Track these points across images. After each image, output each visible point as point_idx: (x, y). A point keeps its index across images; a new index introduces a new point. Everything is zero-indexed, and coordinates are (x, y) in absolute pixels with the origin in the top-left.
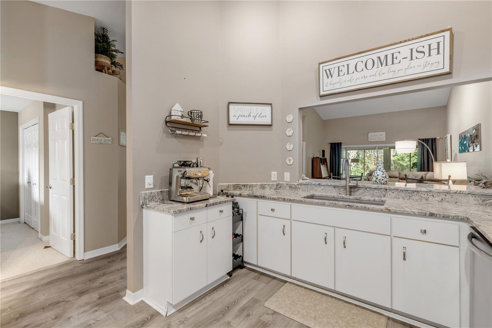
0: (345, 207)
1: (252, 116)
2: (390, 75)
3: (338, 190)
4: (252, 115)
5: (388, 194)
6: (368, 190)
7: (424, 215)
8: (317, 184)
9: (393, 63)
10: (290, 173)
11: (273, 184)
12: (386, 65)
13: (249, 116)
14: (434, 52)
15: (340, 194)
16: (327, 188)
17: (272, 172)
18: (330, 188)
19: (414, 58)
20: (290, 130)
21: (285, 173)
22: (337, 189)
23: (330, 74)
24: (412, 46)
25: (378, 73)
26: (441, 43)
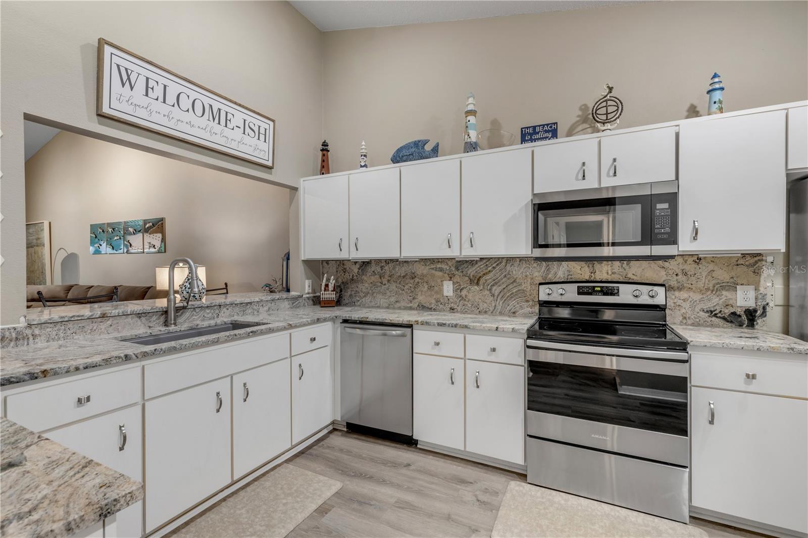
0: (248, 335)
2: (222, 141)
3: (146, 320)
5: (223, 312)
6: (197, 310)
7: (313, 323)
8: (97, 316)
9: (226, 126)
12: (219, 123)
14: (262, 137)
15: (150, 327)
16: (123, 321)
18: (129, 319)
19: (246, 133)
22: (143, 319)
23: (127, 81)
24: (246, 117)
25: (208, 129)
26: (267, 131)
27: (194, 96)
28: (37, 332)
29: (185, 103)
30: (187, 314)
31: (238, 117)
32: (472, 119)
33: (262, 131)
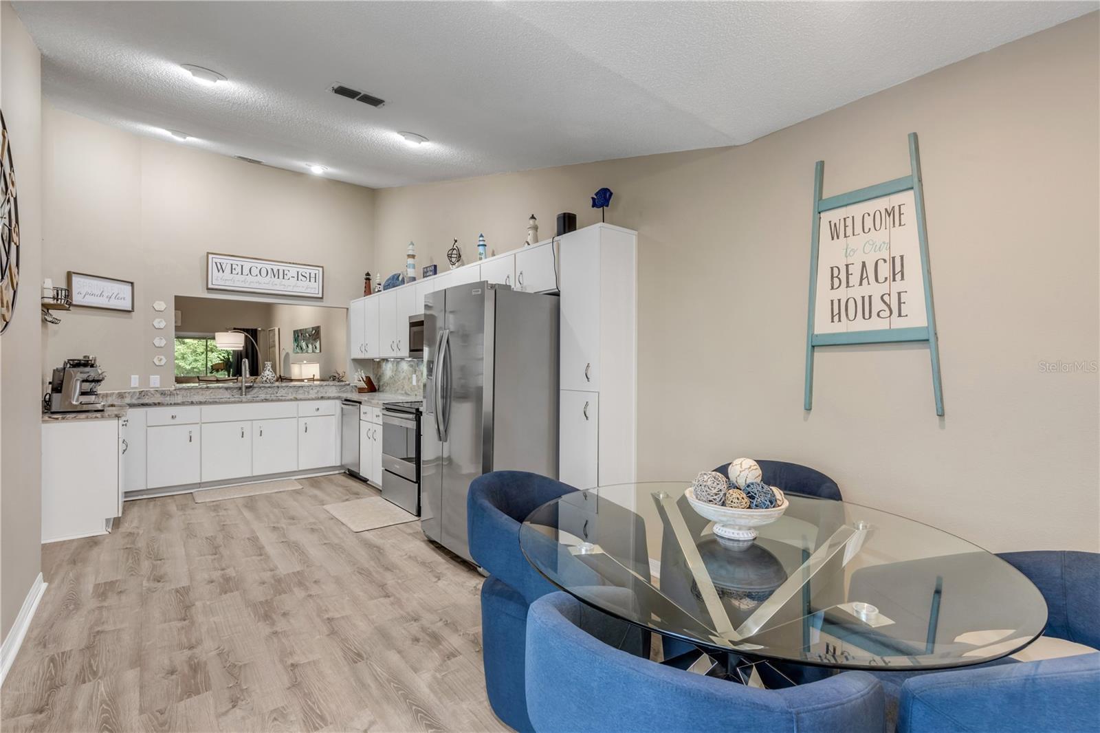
1: (105, 296)
2: (281, 288)
3: (231, 391)
4: (105, 294)
7: (317, 399)
9: (284, 278)
10: (161, 378)
11: (134, 392)
12: (278, 278)
13: (101, 295)
14: (313, 280)
17: (132, 376)
18: (221, 390)
19: (299, 279)
20: (161, 321)
21: (151, 377)
23: (221, 268)
24: (298, 270)
25: (271, 283)
26: (317, 275)
27: (259, 266)
28: (178, 392)
29: (255, 272)
30: (255, 391)
31: (293, 271)
32: (410, 261)
33: (313, 275)
